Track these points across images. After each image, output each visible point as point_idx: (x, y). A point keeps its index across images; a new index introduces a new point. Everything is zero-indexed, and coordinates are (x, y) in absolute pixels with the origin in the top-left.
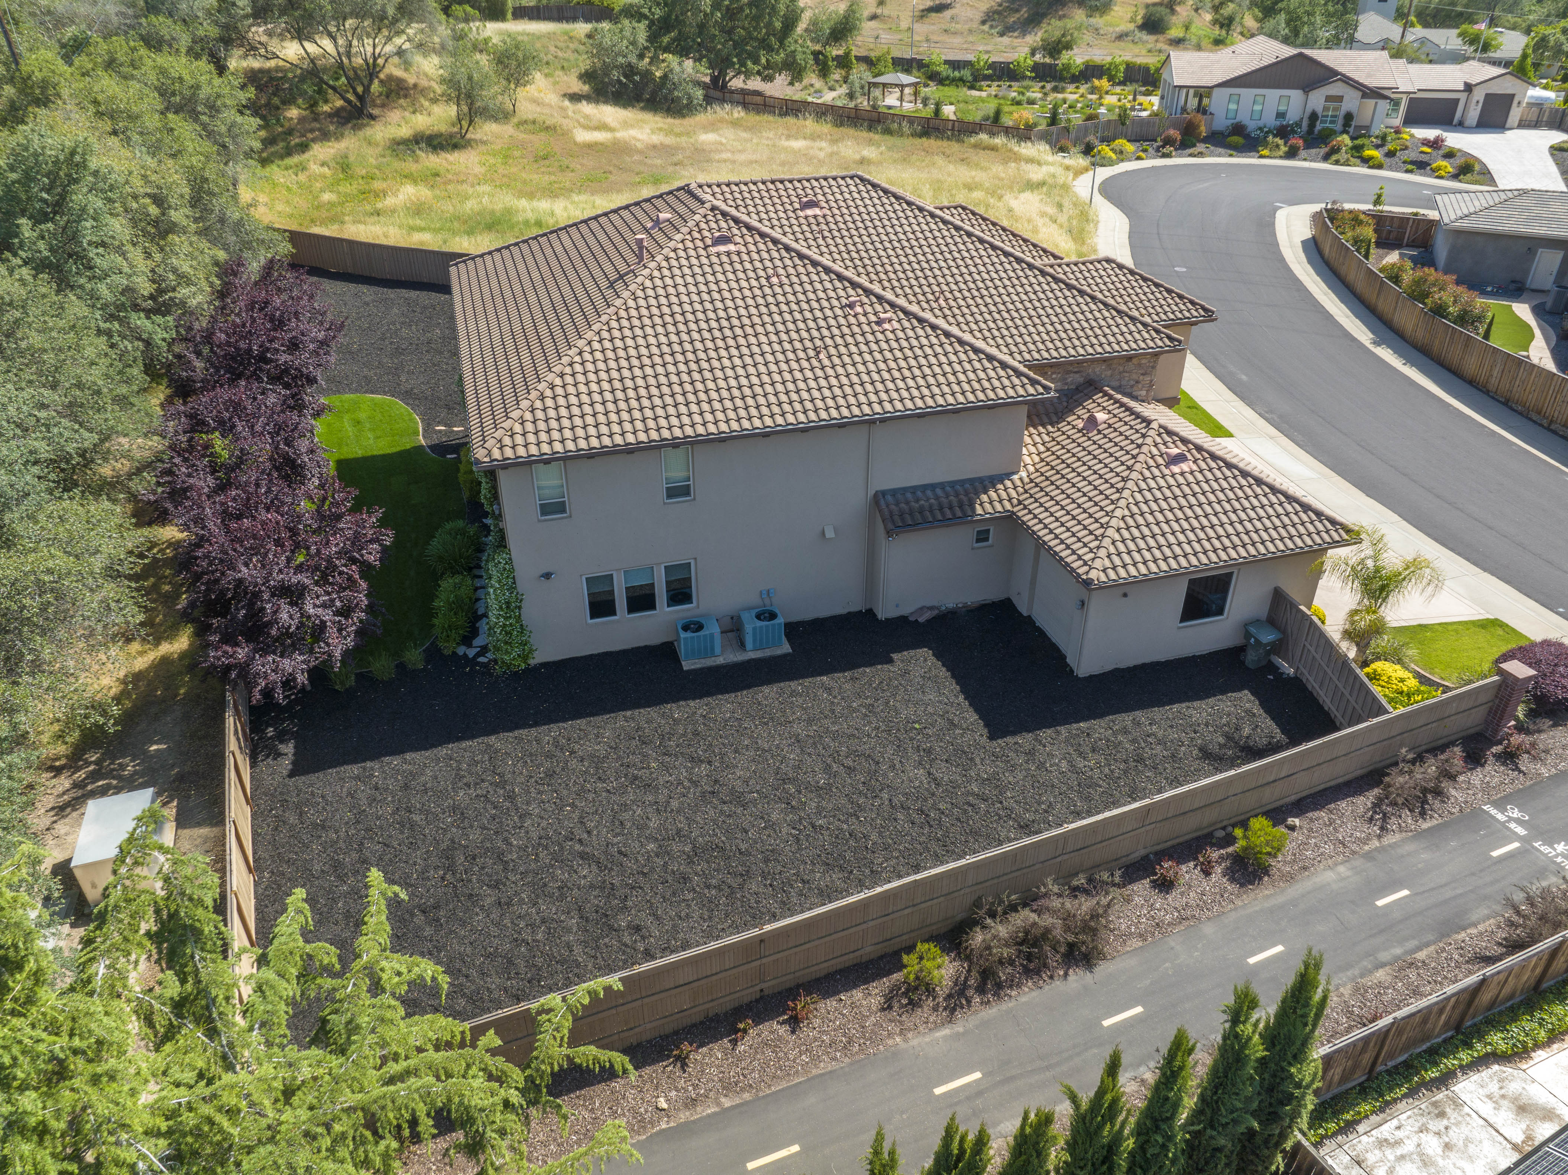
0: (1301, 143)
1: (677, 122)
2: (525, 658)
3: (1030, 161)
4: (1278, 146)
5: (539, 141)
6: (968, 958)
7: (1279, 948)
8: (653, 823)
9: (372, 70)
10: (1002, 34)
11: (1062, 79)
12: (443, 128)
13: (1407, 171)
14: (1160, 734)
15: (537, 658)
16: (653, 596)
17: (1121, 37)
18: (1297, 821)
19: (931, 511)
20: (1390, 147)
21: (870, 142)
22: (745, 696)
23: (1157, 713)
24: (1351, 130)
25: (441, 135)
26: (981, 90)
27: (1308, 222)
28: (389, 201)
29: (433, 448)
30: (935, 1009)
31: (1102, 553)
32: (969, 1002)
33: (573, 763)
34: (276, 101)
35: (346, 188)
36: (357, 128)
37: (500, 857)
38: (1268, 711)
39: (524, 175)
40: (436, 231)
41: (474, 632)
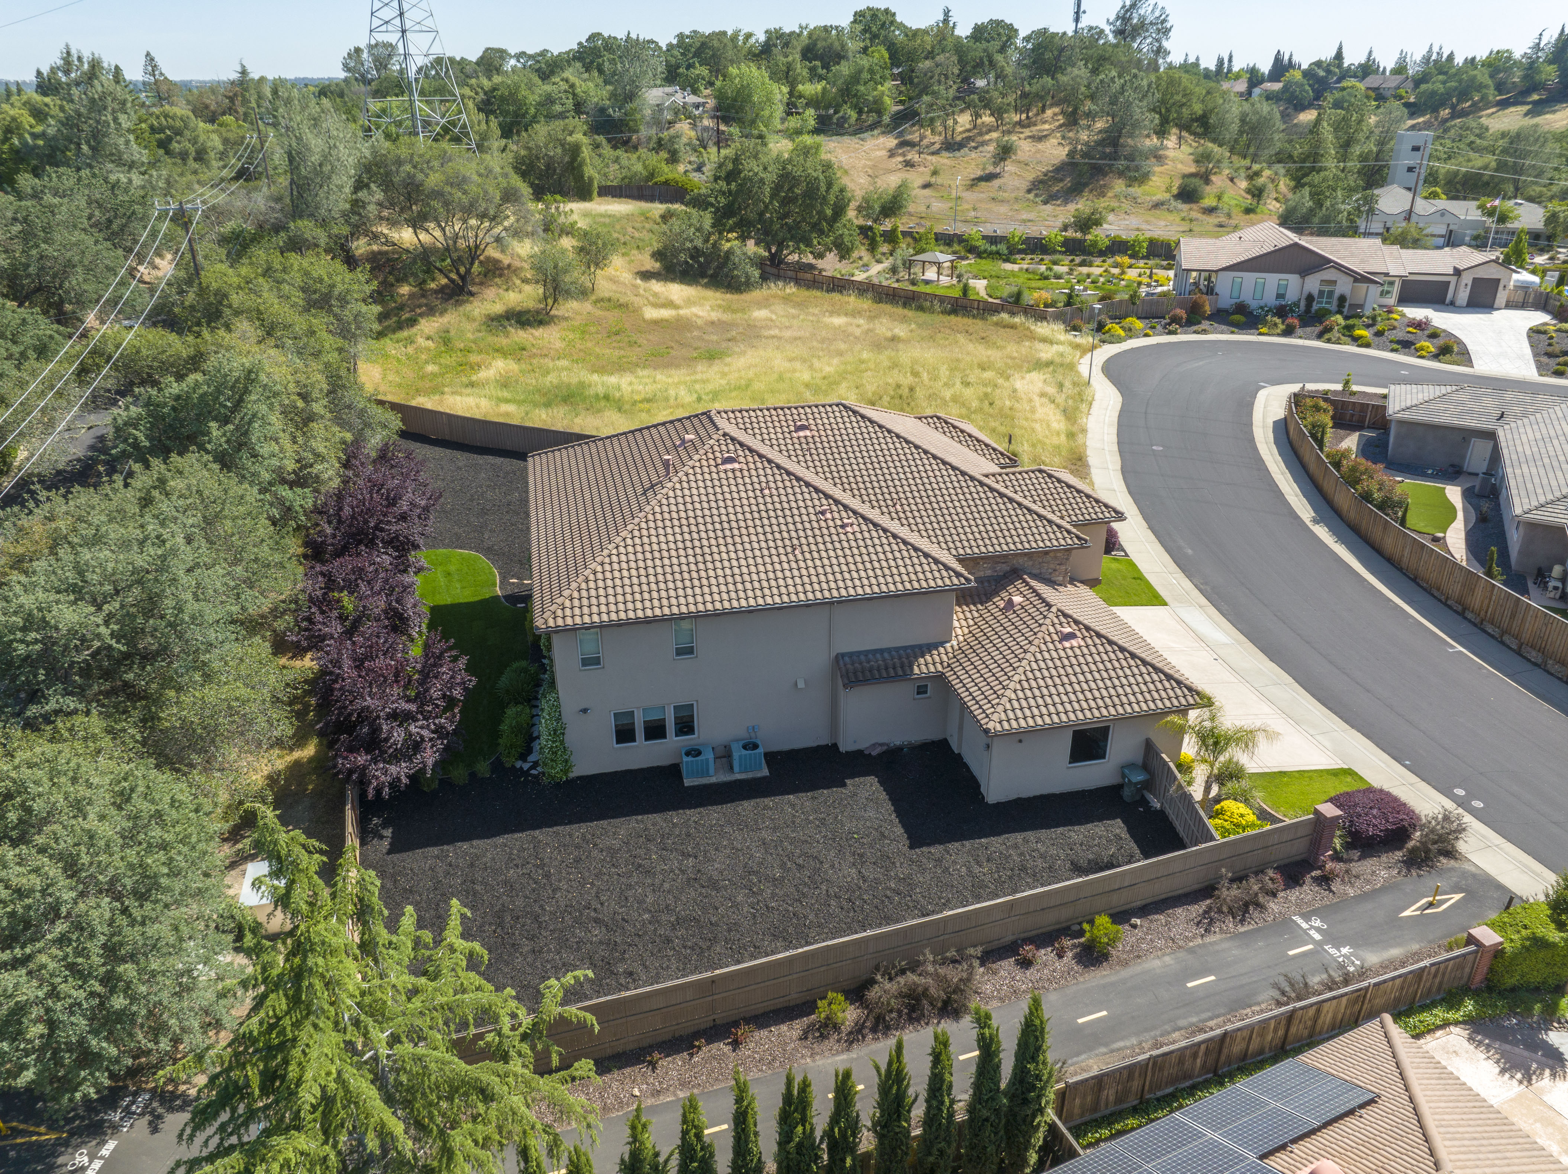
0: (1296, 322)
1: (736, 297)
2: (566, 772)
3: (1044, 340)
4: (1276, 325)
5: (612, 317)
6: (867, 1007)
7: (1104, 1013)
8: (650, 899)
9: (473, 253)
10: (1045, 203)
11: (1091, 254)
12: (531, 305)
13: (1393, 350)
14: (1043, 850)
15: (575, 773)
16: (664, 727)
17: (1157, 205)
18: (1138, 922)
19: (879, 670)
20: (1379, 327)
21: (904, 320)
22: (728, 808)
23: (1043, 833)
24: (1345, 310)
25: (528, 311)
26: (1014, 263)
27: (1284, 402)
28: (483, 374)
29: (507, 598)
30: (839, 1041)
31: (1000, 709)
32: (864, 1037)
33: (595, 853)
34: (391, 279)
35: (446, 360)
36: (459, 303)
37: (536, 918)
38: (1132, 836)
39: (597, 350)
40: (519, 403)
41: (529, 751)
